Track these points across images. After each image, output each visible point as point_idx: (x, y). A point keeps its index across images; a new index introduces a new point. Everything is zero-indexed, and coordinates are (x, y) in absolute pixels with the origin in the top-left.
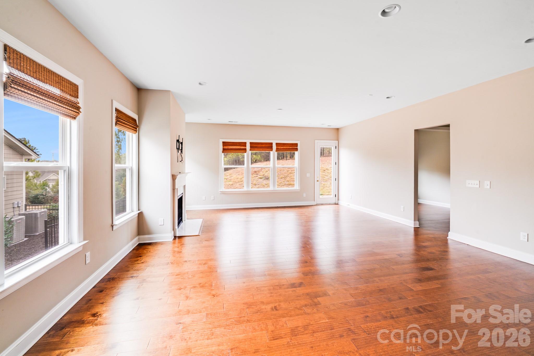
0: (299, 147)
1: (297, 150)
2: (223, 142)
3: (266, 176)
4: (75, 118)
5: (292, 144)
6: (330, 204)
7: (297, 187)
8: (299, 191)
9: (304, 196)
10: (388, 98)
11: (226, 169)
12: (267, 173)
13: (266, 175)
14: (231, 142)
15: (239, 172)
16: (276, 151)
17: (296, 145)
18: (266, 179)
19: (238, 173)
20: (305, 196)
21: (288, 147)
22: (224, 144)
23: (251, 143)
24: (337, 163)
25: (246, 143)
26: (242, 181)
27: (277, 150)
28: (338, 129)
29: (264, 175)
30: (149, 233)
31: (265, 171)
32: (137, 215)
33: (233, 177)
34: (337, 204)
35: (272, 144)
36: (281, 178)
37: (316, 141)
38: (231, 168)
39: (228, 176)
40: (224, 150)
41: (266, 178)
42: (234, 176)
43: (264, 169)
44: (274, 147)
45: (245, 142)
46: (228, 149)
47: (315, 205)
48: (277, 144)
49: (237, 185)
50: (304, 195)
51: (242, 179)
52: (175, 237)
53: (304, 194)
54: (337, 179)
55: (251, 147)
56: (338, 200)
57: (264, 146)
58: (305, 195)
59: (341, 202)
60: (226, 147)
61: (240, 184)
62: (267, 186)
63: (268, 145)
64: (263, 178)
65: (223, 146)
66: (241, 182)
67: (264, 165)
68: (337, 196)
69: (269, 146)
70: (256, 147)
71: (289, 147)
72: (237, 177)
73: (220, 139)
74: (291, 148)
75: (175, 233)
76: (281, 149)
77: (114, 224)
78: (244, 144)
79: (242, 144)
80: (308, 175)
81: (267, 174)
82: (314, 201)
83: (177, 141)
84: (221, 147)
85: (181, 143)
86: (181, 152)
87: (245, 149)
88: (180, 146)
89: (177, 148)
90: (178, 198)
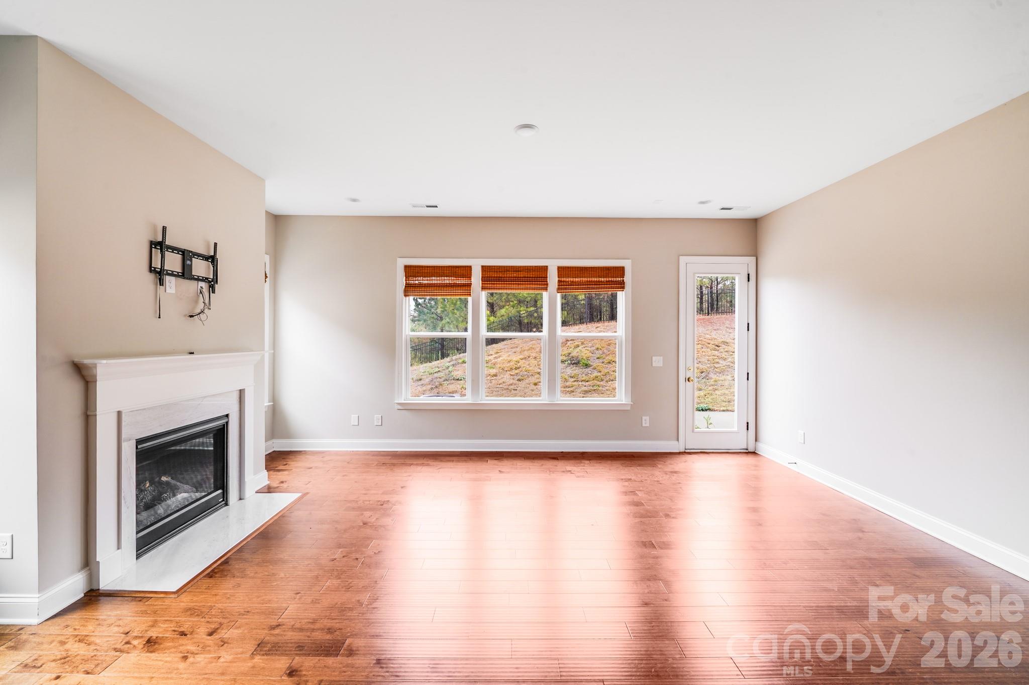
0: (628, 278)
1: (623, 288)
2: (406, 267)
3: (572, 357)
5: (608, 269)
6: (727, 451)
7: (621, 397)
8: (629, 408)
9: (644, 425)
11: (491, 341)
12: (578, 349)
13: (574, 354)
14: (430, 267)
15: (517, 348)
16: (558, 289)
17: (620, 271)
18: (574, 364)
19: (514, 350)
20: (648, 425)
21: (593, 279)
22: (411, 271)
23: (484, 268)
24: (755, 327)
25: (470, 267)
26: (519, 368)
27: (562, 286)
28: (756, 221)
29: (570, 354)
31: (572, 346)
33: (501, 358)
34: (754, 453)
35: (545, 269)
36: (609, 363)
37: (683, 260)
38: (503, 340)
39: (492, 355)
40: (409, 289)
41: (573, 362)
42: (505, 356)
43: (571, 342)
44: (553, 278)
45: (468, 266)
46: (420, 286)
47: (680, 453)
48: (562, 271)
49: (505, 376)
50: (644, 422)
51: (518, 362)
52: (91, 593)
53: (644, 418)
54: (755, 376)
55: (484, 279)
56: (756, 440)
57: (521, 275)
58: (646, 421)
59: (764, 448)
60: (413, 281)
61: (512, 373)
62: (573, 380)
63: (535, 274)
64: (566, 361)
65: (407, 277)
66: (516, 369)
67: (573, 332)
68: (754, 426)
69: (537, 277)
70: (499, 279)
71: (598, 279)
72: (509, 359)
73: (399, 260)
74: (603, 279)
75: (91, 576)
76: (572, 283)
78: (466, 271)
79: (459, 271)
80: (657, 361)
81: (578, 352)
82: (678, 441)
83: (154, 244)
84: (401, 280)
85: (206, 258)
86: (202, 284)
87: (469, 285)
88: (200, 268)
89: (151, 270)
90: (139, 442)
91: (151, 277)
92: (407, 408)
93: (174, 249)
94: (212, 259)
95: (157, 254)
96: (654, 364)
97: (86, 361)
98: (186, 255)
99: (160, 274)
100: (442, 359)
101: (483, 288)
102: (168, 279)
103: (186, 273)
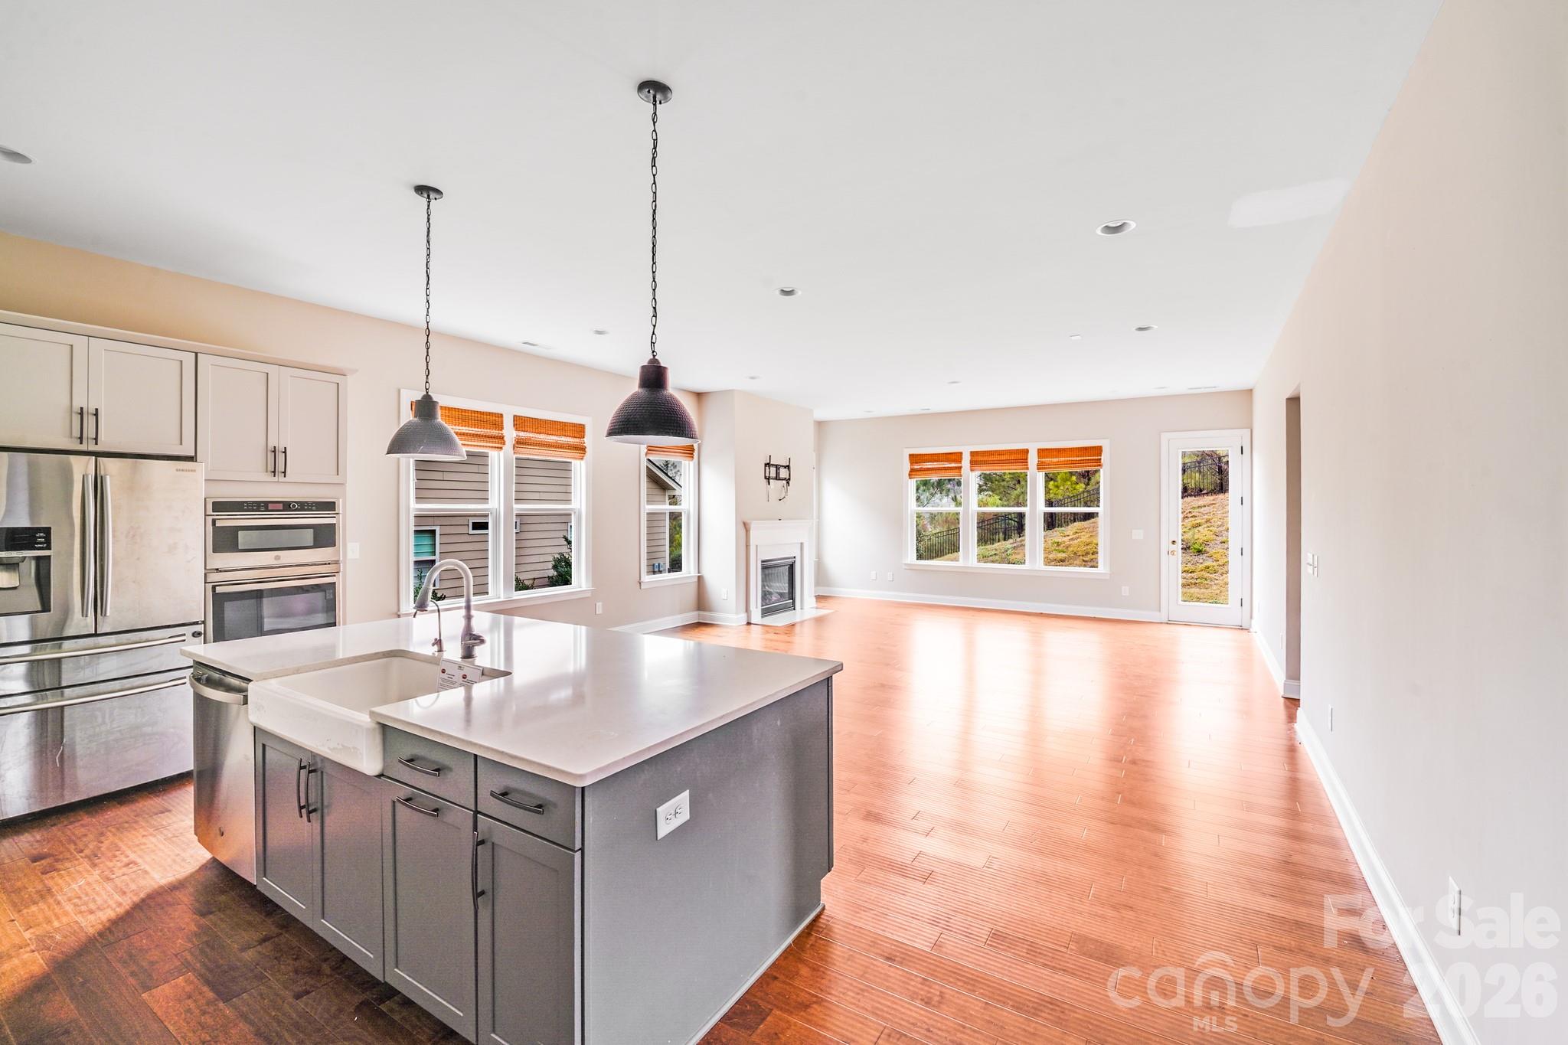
0: (1106, 456)
1: (1102, 464)
2: (911, 456)
4: (582, 459)
5: (1086, 449)
6: (1217, 626)
7: (1102, 567)
8: (1108, 577)
10: (1140, 329)
14: (930, 454)
16: (1038, 469)
17: (1098, 450)
20: (1126, 594)
21: (1071, 459)
22: (914, 458)
23: (973, 454)
24: (1248, 500)
25: (961, 453)
27: (1040, 467)
28: (1251, 390)
30: (710, 611)
32: (696, 580)
34: (1247, 630)
35: (1026, 451)
37: (1165, 436)
40: (913, 473)
44: (1033, 459)
45: (959, 453)
46: (921, 470)
47: (1161, 623)
48: (1042, 452)
50: (1122, 593)
52: (749, 624)
53: (1123, 588)
54: (1249, 552)
55: (972, 462)
56: (1252, 618)
57: (1004, 458)
58: (1125, 591)
59: (1256, 625)
60: (916, 467)
63: (1017, 456)
65: (911, 462)
68: (1247, 604)
69: (1018, 459)
70: (985, 461)
71: (1075, 459)
73: (905, 450)
74: (1078, 459)
75: (749, 617)
76: (1052, 463)
77: (642, 580)
78: (957, 457)
79: (952, 457)
80: (1138, 534)
82: (1160, 611)
83: (766, 465)
84: (907, 466)
85: (785, 467)
86: (785, 482)
87: (960, 468)
88: (783, 473)
89: (765, 478)
90: (763, 562)
91: (765, 480)
92: (911, 568)
93: (773, 465)
94: (788, 467)
95: (767, 468)
96: (1133, 538)
97: (748, 521)
98: (777, 467)
99: (768, 479)
100: (1005, 540)
101: (972, 470)
102: (771, 481)
103: (777, 478)
